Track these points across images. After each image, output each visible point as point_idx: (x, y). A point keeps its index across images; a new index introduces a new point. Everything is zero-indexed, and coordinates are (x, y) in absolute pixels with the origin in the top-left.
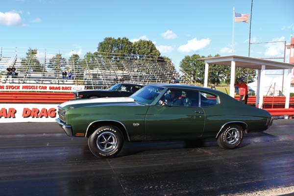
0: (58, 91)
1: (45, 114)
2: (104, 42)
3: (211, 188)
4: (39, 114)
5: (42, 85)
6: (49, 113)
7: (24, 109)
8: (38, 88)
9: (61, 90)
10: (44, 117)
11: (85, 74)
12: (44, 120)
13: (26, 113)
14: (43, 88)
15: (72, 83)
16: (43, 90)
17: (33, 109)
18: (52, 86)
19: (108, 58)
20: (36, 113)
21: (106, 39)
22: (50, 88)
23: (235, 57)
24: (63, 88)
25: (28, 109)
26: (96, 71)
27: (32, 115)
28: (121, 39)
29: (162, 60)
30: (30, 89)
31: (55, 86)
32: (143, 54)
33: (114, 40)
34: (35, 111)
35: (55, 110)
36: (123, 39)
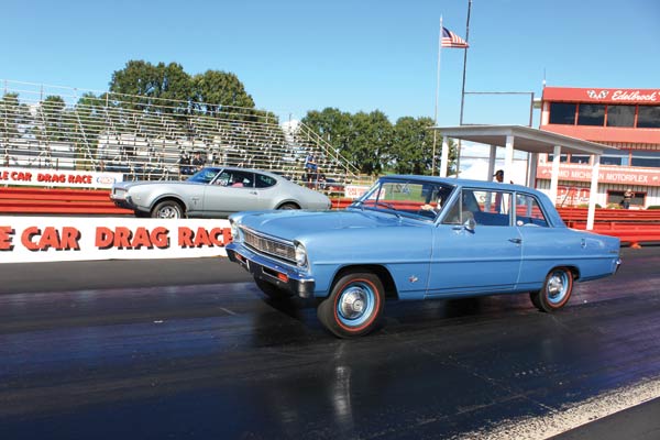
0: (60, 184)
1: (145, 240)
2: (126, 70)
4: (131, 241)
5: (18, 170)
6: (153, 239)
7: (98, 229)
8: (9, 176)
9: (67, 184)
10: (144, 248)
11: (99, 146)
12: (144, 254)
13: (103, 239)
14: (21, 176)
15: (72, 165)
16: (21, 182)
17: (117, 228)
18: (44, 172)
19: (136, 107)
20: (125, 238)
21: (131, 64)
22: (41, 178)
24: (71, 179)
25: (105, 228)
26: (128, 139)
27: (117, 241)
28: (167, 65)
31: (52, 172)
32: (217, 103)
33: (149, 68)
34: (122, 235)
35: (167, 232)
36: (171, 65)
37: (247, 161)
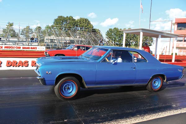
0: (28, 50)
1: (21, 64)
2: (58, 18)
3: (131, 111)
4: (17, 65)
5: (17, 46)
6: (24, 64)
7: (7, 61)
8: (15, 48)
9: (30, 50)
11: (45, 39)
12: (21, 68)
13: (9, 64)
14: (18, 48)
15: (37, 45)
16: (18, 49)
17: (13, 61)
18: (24, 46)
19: (60, 29)
21: (59, 17)
22: (23, 48)
23: (143, 29)
24: (31, 48)
25: (10, 61)
26: (52, 37)
27: (13, 65)
28: (69, 17)
29: (94, 31)
30: (9, 48)
31: (26, 47)
32: (83, 27)
33: (64, 18)
34: (14, 63)
35: (28, 62)
36: (70, 17)
37: (84, 43)
